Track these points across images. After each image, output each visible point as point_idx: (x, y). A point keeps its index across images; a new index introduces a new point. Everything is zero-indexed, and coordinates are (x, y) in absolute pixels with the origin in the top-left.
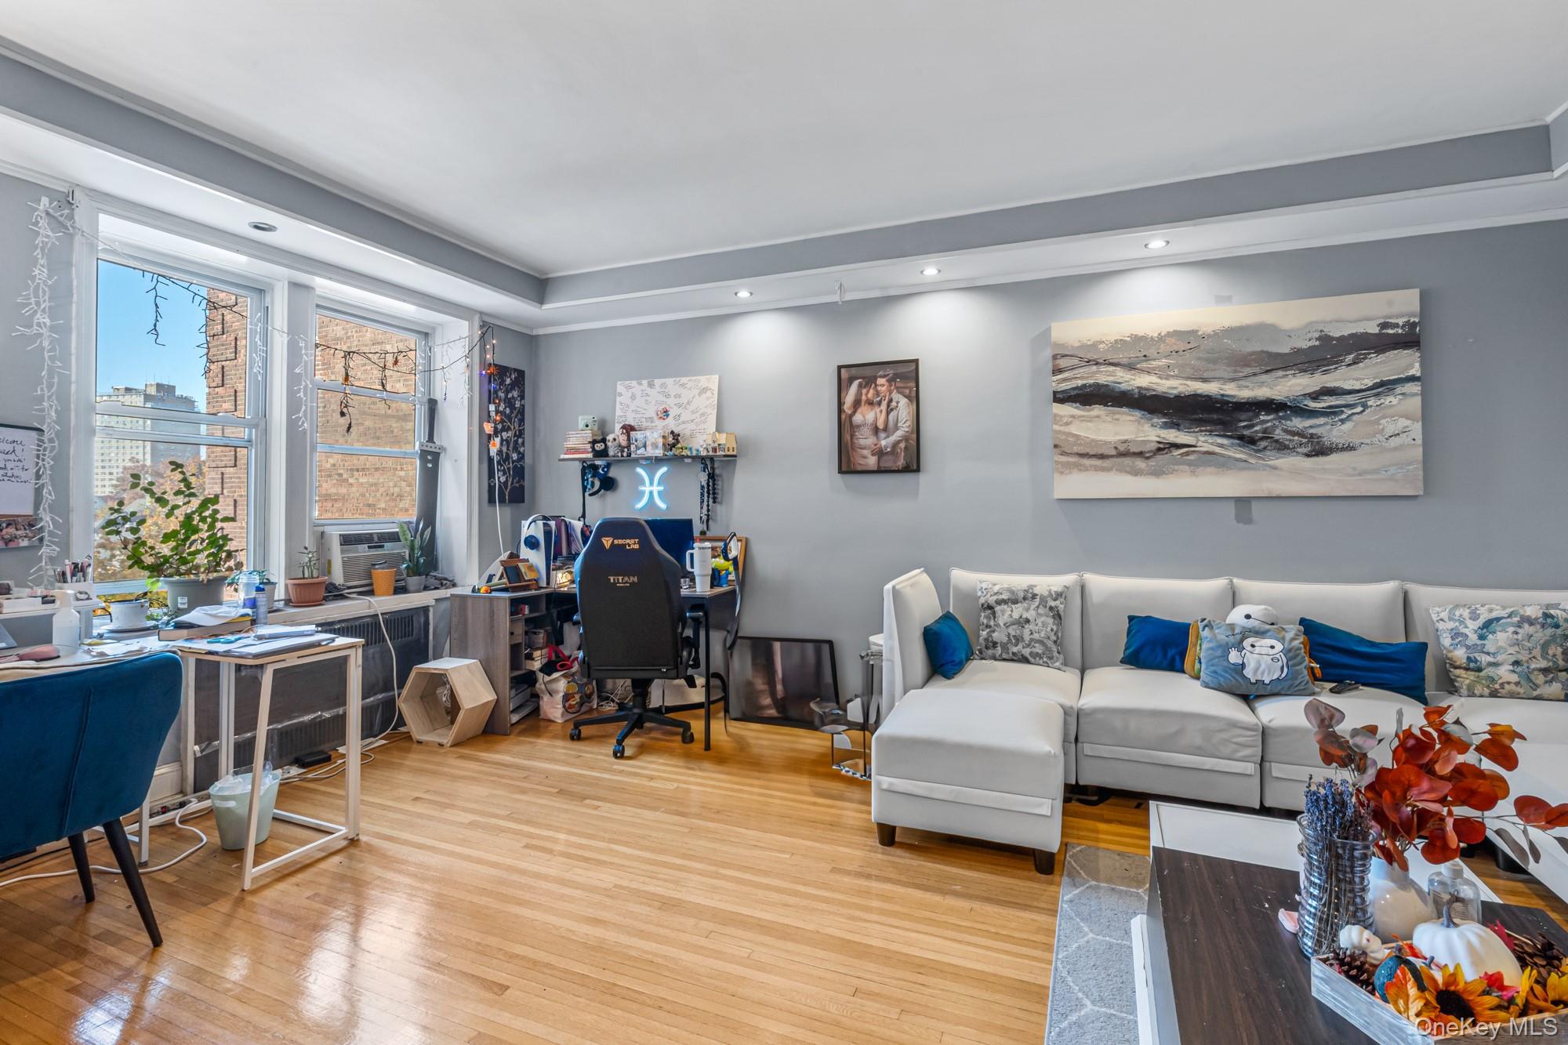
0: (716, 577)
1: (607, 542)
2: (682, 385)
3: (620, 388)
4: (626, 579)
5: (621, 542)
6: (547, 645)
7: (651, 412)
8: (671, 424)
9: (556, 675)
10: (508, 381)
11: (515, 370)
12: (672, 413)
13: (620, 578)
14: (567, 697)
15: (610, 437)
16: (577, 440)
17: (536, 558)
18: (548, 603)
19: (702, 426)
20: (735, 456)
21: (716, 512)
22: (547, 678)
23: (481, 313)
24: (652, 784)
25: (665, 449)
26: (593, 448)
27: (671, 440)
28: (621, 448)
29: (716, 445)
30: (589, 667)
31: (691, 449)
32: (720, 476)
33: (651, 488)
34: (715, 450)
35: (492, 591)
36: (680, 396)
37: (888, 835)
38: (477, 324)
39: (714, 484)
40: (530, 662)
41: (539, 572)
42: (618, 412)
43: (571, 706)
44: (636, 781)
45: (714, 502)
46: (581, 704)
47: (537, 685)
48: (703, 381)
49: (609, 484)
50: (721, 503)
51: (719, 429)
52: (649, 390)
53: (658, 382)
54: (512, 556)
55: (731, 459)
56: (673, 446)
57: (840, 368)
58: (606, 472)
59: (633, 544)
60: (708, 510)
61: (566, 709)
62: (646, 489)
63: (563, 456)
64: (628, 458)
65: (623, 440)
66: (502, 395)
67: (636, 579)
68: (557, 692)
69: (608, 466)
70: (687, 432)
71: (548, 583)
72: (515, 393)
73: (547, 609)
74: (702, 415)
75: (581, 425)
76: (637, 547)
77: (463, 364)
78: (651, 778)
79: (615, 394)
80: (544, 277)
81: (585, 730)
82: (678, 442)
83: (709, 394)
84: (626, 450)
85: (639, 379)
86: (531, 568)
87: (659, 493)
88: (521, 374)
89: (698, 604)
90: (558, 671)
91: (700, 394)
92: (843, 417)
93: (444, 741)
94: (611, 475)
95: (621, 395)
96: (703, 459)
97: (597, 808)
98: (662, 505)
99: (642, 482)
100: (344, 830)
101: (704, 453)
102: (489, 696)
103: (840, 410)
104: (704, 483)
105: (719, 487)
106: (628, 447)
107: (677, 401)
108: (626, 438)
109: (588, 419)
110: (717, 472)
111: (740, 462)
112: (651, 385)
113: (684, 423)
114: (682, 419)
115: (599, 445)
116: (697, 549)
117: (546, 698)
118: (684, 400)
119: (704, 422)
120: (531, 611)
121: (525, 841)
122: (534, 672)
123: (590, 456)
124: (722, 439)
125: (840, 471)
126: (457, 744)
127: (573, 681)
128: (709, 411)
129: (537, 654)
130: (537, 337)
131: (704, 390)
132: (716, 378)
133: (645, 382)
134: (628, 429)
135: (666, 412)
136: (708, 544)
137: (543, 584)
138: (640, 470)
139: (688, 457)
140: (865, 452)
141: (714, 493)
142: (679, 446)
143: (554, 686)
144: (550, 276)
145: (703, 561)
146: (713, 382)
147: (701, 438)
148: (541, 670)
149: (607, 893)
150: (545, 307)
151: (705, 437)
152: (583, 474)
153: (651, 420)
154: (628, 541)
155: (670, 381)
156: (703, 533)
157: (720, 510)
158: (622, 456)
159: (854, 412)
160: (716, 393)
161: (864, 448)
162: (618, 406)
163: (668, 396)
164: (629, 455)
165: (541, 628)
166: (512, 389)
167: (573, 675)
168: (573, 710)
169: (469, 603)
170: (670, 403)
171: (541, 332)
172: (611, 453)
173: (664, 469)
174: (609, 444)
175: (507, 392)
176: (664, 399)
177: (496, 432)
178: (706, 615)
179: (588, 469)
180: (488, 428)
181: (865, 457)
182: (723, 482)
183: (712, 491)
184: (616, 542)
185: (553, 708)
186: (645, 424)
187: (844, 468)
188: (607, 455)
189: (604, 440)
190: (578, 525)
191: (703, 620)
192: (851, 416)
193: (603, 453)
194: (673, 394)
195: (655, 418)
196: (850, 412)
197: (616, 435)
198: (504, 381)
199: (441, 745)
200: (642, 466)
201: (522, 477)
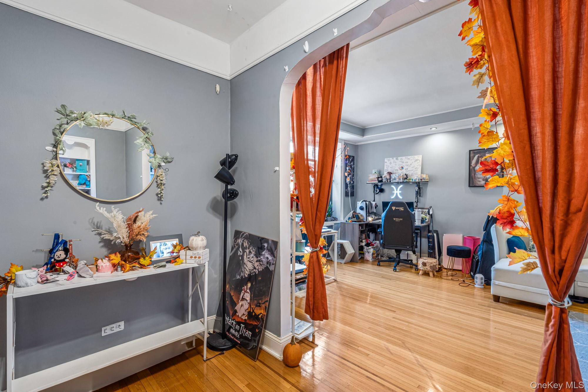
0: (423, 221)
1: (394, 208)
2: (408, 159)
3: (386, 160)
4: (399, 219)
5: (398, 208)
6: (366, 239)
7: (397, 168)
8: (404, 172)
9: (370, 247)
10: (351, 160)
11: (352, 156)
12: (404, 168)
13: (397, 219)
14: (373, 254)
15: (383, 176)
16: (373, 177)
17: (363, 213)
18: (366, 226)
19: (416, 172)
20: (428, 181)
21: (420, 200)
22: (368, 248)
23: (344, 140)
24: (408, 278)
25: (403, 180)
26: (378, 180)
27: (405, 177)
28: (387, 179)
29: (422, 178)
30: (384, 245)
31: (412, 180)
32: (422, 188)
33: (397, 192)
34: (421, 180)
35: (352, 222)
36: (407, 162)
37: (497, 299)
38: (343, 143)
39: (420, 191)
40: (362, 243)
41: (364, 217)
42: (385, 168)
43: (374, 257)
44: (403, 277)
45: (420, 196)
46: (376, 257)
47: (364, 250)
48: (416, 157)
49: (382, 191)
50: (422, 197)
51: (422, 172)
52: (396, 161)
53: (399, 158)
54: (354, 212)
55: (426, 183)
56: (406, 178)
57: (470, 151)
58: (381, 187)
59: (402, 209)
60: (418, 199)
61: (373, 257)
62: (395, 192)
63: (368, 182)
64: (389, 182)
65: (388, 177)
66: (349, 164)
67: (402, 219)
68: (370, 252)
69: (382, 185)
70: (410, 174)
71: (366, 220)
72: (352, 163)
73: (366, 228)
74: (416, 168)
75: (374, 172)
76: (403, 210)
77: (340, 156)
78: (408, 277)
79: (384, 162)
80: (364, 128)
81: (381, 263)
82: (407, 177)
83: (418, 161)
84: (389, 180)
85: (393, 157)
86: (362, 215)
87: (400, 193)
88: (353, 157)
89: (418, 228)
90: (370, 246)
91: (415, 162)
92: (471, 168)
93: (342, 262)
94: (382, 188)
95: (386, 162)
96: (416, 183)
97: (396, 282)
98: (401, 197)
99: (393, 190)
100: (333, 278)
101: (417, 181)
102: (353, 252)
103: (470, 165)
104: (417, 190)
105: (421, 191)
106: (390, 179)
107: (407, 164)
108: (389, 176)
109: (376, 171)
110: (421, 187)
111: (429, 184)
112: (397, 159)
113: (409, 171)
114: (408, 170)
115: (380, 179)
116: (416, 211)
117: (367, 254)
118: (409, 164)
119: (417, 170)
120: (362, 228)
121: (381, 286)
122: (363, 246)
123: (377, 182)
124: (424, 176)
125: (469, 186)
126: (345, 263)
127: (375, 249)
128: (418, 167)
129: (364, 241)
130: (357, 145)
131: (417, 160)
132: (421, 156)
133: (395, 158)
134: (390, 174)
135: (402, 168)
136: (420, 210)
137: (365, 221)
138: (393, 186)
139: (411, 182)
140: (480, 180)
141: (420, 194)
142: (408, 178)
143: (369, 250)
144: (366, 127)
145: (419, 215)
146: (420, 157)
147: (416, 176)
148: (365, 245)
149: (409, 299)
150: (364, 137)
151: (417, 175)
152: (374, 187)
153: (397, 170)
154: (400, 208)
155: (404, 158)
156: (416, 206)
157: (421, 199)
158: (388, 182)
159: (476, 166)
160: (421, 162)
161: (480, 178)
162: (385, 166)
163: (403, 162)
164: (390, 182)
165: (364, 233)
166: (352, 162)
167: (374, 248)
168: (375, 258)
169: (346, 225)
170: (404, 165)
171: (359, 144)
172: (384, 181)
173: (401, 186)
174: (383, 178)
175: (350, 163)
176: (402, 163)
177: (348, 175)
178: (421, 232)
179: (376, 186)
180: (346, 174)
181: (480, 181)
182: (423, 190)
183: (419, 193)
184: (396, 208)
185: (369, 256)
186: (395, 172)
187: (471, 185)
188: (382, 182)
189: (381, 177)
190: (374, 203)
191: (419, 234)
192: (474, 167)
193: (381, 181)
194: (405, 162)
195: (399, 169)
196: (474, 166)
197: (385, 175)
198: (349, 160)
199: (341, 263)
200: (394, 185)
201: (354, 189)
